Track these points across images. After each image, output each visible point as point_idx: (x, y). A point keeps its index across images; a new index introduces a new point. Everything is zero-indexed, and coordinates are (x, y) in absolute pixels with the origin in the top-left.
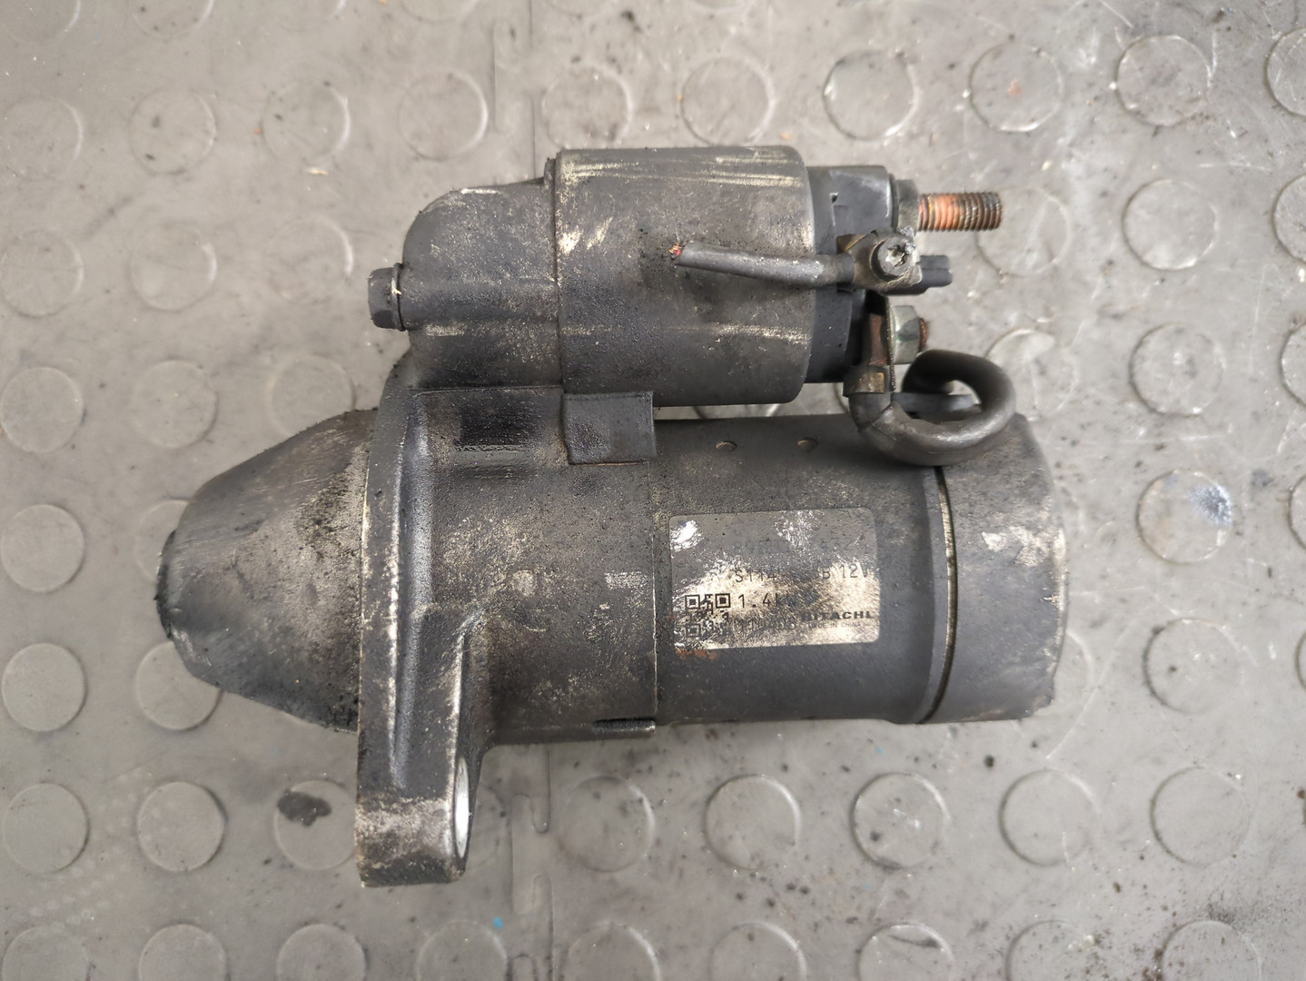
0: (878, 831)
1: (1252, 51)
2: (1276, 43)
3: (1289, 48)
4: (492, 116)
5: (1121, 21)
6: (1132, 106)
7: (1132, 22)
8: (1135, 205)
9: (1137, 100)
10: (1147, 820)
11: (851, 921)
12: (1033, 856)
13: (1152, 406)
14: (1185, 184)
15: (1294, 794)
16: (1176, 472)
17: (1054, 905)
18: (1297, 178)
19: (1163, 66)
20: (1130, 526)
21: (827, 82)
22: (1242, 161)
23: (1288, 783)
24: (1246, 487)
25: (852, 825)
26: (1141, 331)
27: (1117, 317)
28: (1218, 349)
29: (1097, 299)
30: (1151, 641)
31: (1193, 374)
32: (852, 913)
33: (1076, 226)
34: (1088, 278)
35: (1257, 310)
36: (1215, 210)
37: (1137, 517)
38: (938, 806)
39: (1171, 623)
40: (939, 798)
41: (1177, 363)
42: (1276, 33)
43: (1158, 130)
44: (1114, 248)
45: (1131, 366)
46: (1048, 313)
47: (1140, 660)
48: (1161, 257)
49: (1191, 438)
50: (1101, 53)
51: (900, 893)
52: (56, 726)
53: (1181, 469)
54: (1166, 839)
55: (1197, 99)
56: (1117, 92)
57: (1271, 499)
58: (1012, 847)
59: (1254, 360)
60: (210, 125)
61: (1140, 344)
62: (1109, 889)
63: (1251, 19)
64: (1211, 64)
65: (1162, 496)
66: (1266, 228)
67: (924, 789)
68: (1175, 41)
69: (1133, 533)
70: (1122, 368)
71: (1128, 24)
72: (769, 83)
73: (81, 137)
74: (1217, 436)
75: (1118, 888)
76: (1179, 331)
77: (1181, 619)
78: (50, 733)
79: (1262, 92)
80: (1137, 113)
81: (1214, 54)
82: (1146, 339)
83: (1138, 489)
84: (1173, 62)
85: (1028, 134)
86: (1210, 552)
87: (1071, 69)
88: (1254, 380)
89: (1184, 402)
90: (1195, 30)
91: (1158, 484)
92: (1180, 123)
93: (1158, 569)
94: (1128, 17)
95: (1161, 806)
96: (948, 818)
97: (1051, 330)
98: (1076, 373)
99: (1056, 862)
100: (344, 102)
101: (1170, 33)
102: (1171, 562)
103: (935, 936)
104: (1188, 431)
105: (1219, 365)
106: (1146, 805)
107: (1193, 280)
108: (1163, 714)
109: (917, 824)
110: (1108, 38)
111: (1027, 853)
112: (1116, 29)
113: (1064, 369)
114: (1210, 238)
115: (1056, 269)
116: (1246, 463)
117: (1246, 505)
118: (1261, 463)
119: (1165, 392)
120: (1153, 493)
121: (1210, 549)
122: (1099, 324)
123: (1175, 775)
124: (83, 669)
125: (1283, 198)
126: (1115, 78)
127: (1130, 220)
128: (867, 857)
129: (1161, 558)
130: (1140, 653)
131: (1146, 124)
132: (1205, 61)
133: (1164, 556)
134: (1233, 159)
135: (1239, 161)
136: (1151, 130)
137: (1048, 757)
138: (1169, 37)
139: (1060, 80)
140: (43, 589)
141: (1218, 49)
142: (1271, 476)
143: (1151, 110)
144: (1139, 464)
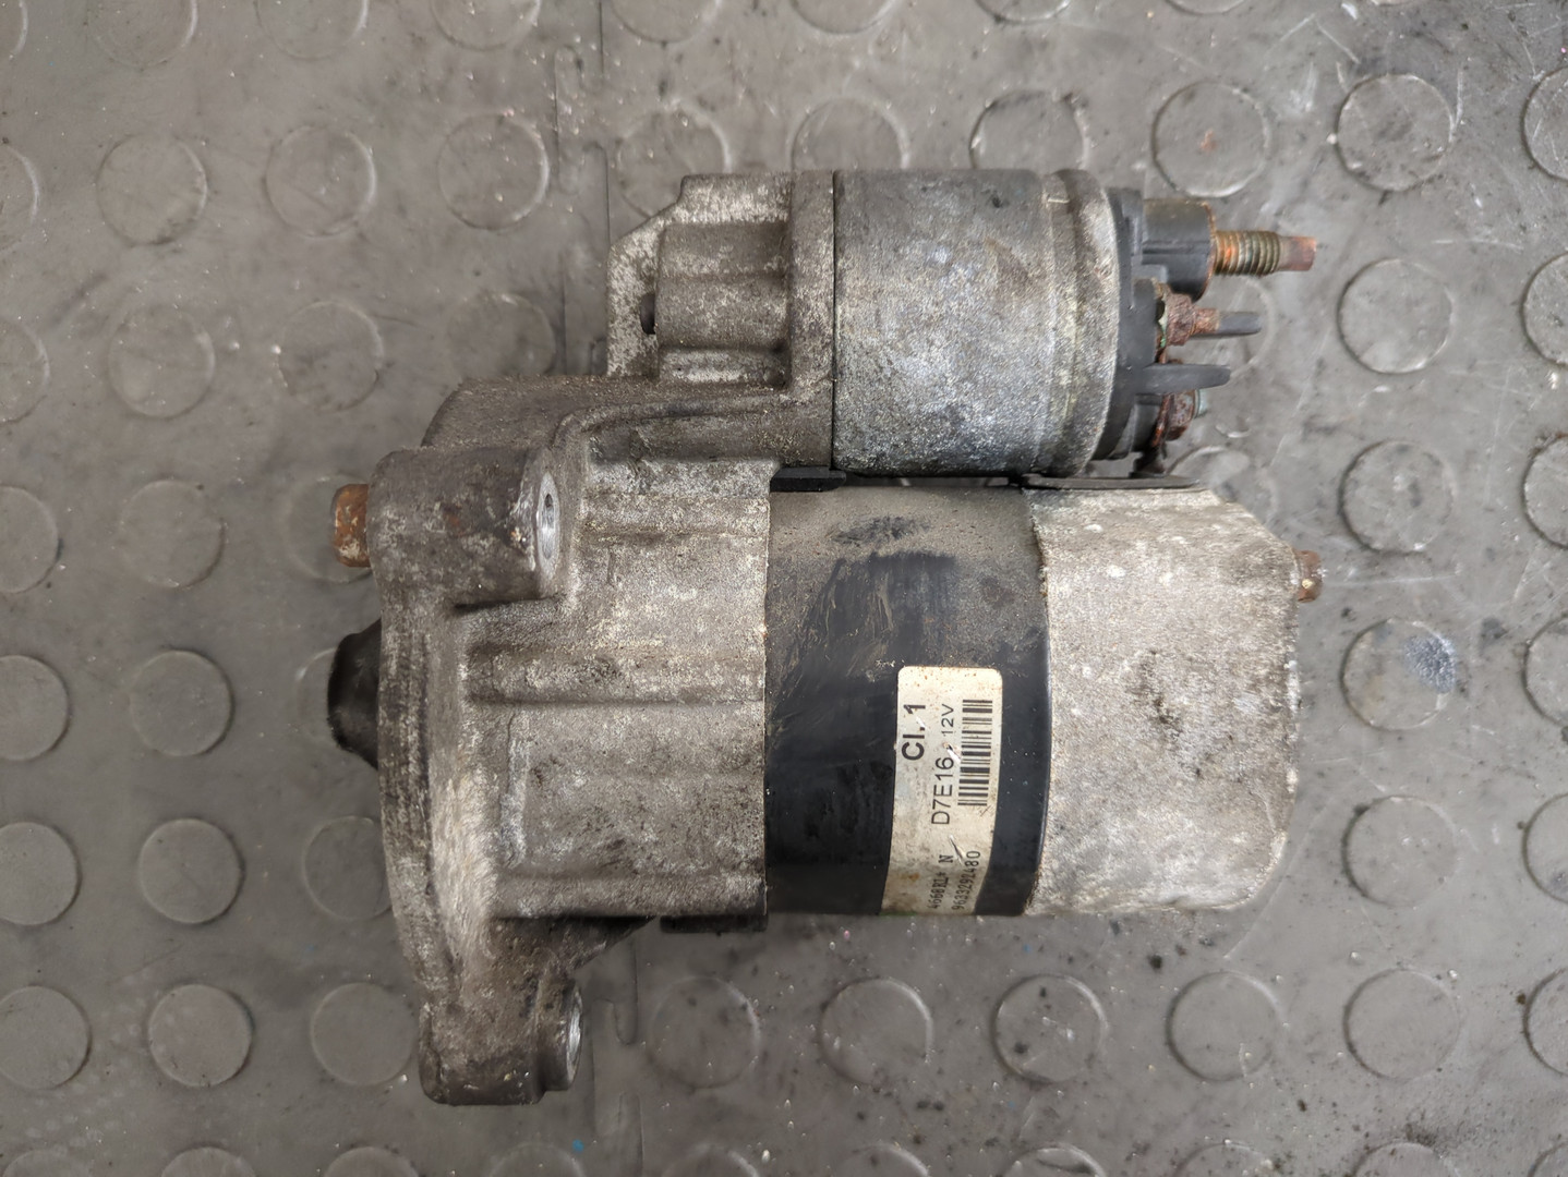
0: (1024, 1043)
1: (1507, 96)
2: (1537, 86)
3: (1552, 93)
4: (555, 171)
5: (1344, 54)
6: (1355, 166)
7: (1358, 56)
8: (1354, 291)
9: (1361, 158)
10: (1340, 1029)
11: (990, 1143)
12: (1204, 1071)
13: (1365, 541)
14: (1418, 265)
15: (1513, 999)
16: (1390, 621)
17: (1228, 1126)
18: (1556, 258)
19: (1395, 115)
20: (1333, 686)
21: (974, 132)
22: (1487, 237)
23: (1506, 986)
24: (1474, 639)
25: (993, 1035)
26: (1356, 448)
27: (1329, 431)
28: (1449, 472)
29: (1302, 408)
30: (1352, 823)
31: (1416, 503)
32: (991, 1134)
33: (1281, 316)
34: (1294, 383)
35: (1497, 423)
36: (1452, 298)
37: (1341, 675)
38: (1095, 1013)
39: (1377, 801)
40: (1096, 1005)
41: (1398, 488)
42: (1538, 72)
43: (1386, 195)
44: (1326, 344)
45: (1341, 492)
46: (1242, 427)
47: (1339, 845)
48: (1384, 356)
49: (1411, 580)
50: (1319, 97)
51: (1049, 1112)
52: (46, 920)
53: (1396, 617)
54: (1360, 1052)
55: (1437, 157)
56: (1337, 147)
57: (1504, 655)
58: (1180, 1060)
59: (1491, 485)
60: (201, 182)
61: (1354, 465)
62: (1292, 1107)
63: (1506, 54)
64: (1455, 112)
65: (1373, 650)
66: (1513, 320)
67: (1080, 995)
68: (1411, 82)
69: (1337, 695)
70: (1329, 493)
71: (1354, 58)
72: (902, 134)
73: (37, 193)
74: (1443, 578)
75: (1303, 1106)
76: (1403, 450)
77: (1390, 797)
78: (39, 928)
79: (1517, 148)
80: (1360, 175)
81: (1459, 99)
82: (1362, 458)
83: (1345, 641)
84: (1407, 109)
85: (1225, 200)
86: (1427, 718)
87: (1279, 117)
88: (1490, 510)
89: (1404, 537)
90: (1437, 68)
91: (1368, 636)
92: (1416, 187)
93: (1365, 738)
94: (1354, 51)
95: (1357, 1014)
96: (1106, 1027)
97: (1245, 447)
98: (1274, 500)
99: (1232, 1077)
100: (368, 153)
101: (1405, 72)
102: (1380, 730)
103: (1088, 1160)
104: (1407, 572)
105: (1449, 492)
106: (1340, 1012)
107: (1421, 386)
108: (1364, 908)
109: (1070, 1034)
110: (1328, 77)
111: (1198, 1067)
112: (1338, 65)
113: (1260, 496)
114: (1444, 333)
115: (1253, 370)
116: (1475, 611)
117: (1474, 661)
118: (1494, 610)
119: (1381, 525)
120: (1362, 646)
121: (1427, 714)
122: (1304, 440)
123: (1375, 979)
124: (75, 852)
125: (1536, 283)
126: (1336, 128)
127: (1346, 311)
128: (1009, 1072)
129: (1368, 724)
130: (1340, 836)
131: (1373, 188)
132: (1447, 108)
133: (1372, 722)
134: (1477, 233)
135: (1484, 236)
136: (1378, 196)
137: (1226, 957)
138: (1404, 77)
139: (1266, 131)
140: (21, 757)
141: (1465, 92)
142: (1504, 626)
143: (1378, 170)
144: (1346, 613)
